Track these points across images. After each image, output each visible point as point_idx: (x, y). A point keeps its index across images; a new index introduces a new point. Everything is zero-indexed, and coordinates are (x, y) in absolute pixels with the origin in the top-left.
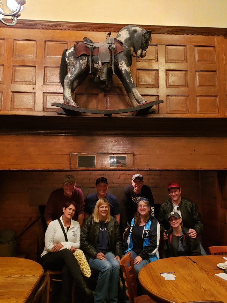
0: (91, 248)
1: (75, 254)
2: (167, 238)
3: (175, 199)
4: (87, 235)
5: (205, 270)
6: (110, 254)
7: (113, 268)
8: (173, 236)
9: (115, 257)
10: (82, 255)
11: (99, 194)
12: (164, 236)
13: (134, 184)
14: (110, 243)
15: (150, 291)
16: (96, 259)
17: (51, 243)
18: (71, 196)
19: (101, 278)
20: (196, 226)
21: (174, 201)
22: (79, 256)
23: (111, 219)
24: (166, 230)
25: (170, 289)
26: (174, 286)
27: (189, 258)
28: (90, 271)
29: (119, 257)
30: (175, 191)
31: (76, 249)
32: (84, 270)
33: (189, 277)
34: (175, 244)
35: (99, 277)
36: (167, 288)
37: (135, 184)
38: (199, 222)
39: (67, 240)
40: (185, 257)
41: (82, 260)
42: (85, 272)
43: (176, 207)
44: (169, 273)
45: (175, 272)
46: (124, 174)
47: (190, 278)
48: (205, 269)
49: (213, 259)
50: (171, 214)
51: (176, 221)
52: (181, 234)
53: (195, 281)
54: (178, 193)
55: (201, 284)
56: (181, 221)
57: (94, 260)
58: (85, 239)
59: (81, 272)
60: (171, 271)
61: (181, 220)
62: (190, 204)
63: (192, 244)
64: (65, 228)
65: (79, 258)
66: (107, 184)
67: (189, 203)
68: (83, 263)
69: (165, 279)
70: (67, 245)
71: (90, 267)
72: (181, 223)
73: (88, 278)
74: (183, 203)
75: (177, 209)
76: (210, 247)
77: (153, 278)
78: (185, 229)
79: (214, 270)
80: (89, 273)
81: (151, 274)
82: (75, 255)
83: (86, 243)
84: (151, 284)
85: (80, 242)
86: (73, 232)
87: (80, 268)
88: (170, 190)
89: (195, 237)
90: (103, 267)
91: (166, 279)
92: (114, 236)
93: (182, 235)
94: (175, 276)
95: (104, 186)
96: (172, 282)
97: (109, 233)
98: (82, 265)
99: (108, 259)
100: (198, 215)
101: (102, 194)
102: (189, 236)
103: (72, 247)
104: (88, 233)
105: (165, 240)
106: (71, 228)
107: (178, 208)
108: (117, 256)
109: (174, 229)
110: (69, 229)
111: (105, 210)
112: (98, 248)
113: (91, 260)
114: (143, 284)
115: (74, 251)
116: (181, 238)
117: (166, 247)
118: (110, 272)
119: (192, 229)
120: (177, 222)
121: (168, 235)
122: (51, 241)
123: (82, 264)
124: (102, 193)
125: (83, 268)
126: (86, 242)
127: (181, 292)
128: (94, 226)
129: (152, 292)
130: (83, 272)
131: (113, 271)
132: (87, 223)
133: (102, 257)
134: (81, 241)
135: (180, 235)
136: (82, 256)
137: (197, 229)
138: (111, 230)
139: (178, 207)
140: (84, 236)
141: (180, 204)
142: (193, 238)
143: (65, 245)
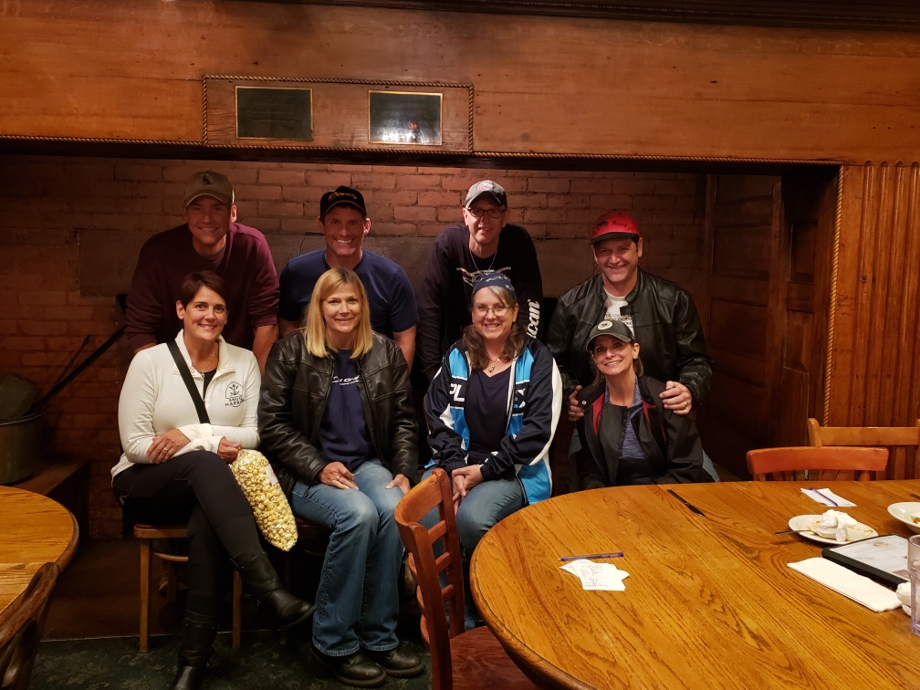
0: (300, 446)
1: (234, 467)
2: (582, 414)
3: (618, 277)
4: (283, 400)
5: (740, 545)
6: (374, 470)
7: (381, 521)
8: (605, 404)
9: (394, 478)
10: (262, 470)
11: (335, 252)
12: (572, 407)
13: (470, 220)
14: (371, 430)
15: (519, 646)
16: (320, 487)
17: (142, 431)
18: (222, 256)
19: (335, 556)
20: (688, 374)
21: (614, 284)
22: (251, 475)
23: (375, 340)
24: (579, 387)
25: (606, 638)
26: (624, 623)
27: (670, 491)
28: (293, 527)
29: (407, 480)
30: (623, 249)
31: (241, 447)
32: (269, 523)
33: (680, 577)
34: (610, 433)
35: (328, 553)
36: (592, 632)
37: (474, 220)
38: (699, 360)
39: (204, 417)
40: (653, 486)
41: (262, 491)
42: (274, 532)
43: (616, 305)
44: (596, 558)
45: (622, 555)
46: (436, 188)
47: (688, 583)
48: (740, 540)
49: (764, 498)
50: (600, 327)
51: (618, 352)
52: (635, 401)
53: (712, 596)
54: (632, 254)
55: (738, 610)
56: (636, 355)
57: (313, 490)
58: (274, 415)
59: (260, 532)
60: (607, 551)
61: (638, 349)
62: (671, 295)
63: (674, 435)
64: (195, 374)
65: (249, 483)
66: (364, 214)
67: (666, 293)
68: (266, 501)
69: (581, 586)
70: (203, 437)
71: (295, 513)
72: (634, 361)
73: (285, 551)
74: (646, 291)
75: (619, 312)
76: (751, 453)
77: (530, 582)
78: (651, 383)
79: (777, 544)
80: (288, 535)
81: (523, 560)
82: (236, 470)
83: (280, 429)
84: (521, 612)
85: (259, 426)
86: (230, 390)
87: (255, 518)
88: (599, 245)
89: (687, 411)
90: (344, 517)
91: (585, 587)
92: (387, 405)
93: (638, 403)
94: (625, 574)
95: (352, 222)
96: (613, 604)
97: (368, 395)
98: (261, 506)
99: (364, 487)
100: (695, 334)
101: (343, 251)
102: (666, 406)
103: (223, 443)
104: (288, 393)
105: (575, 419)
106: (222, 376)
107: (623, 310)
108: (399, 477)
109: (608, 384)
110: (216, 376)
111: (345, 310)
112: (326, 445)
113: (300, 490)
114: (488, 612)
115: (232, 458)
116: (633, 414)
117: (576, 446)
118: (371, 532)
119: (676, 383)
120: (622, 357)
121: (584, 403)
122: (140, 424)
123: (261, 502)
124: (343, 248)
125: (264, 518)
126: (281, 426)
127: (654, 655)
128: (310, 369)
129: (528, 652)
130: (265, 531)
131: (379, 530)
132: (281, 358)
133: (343, 479)
134: (262, 420)
135: (629, 403)
136: (261, 476)
137: (694, 382)
138: (377, 382)
139: (623, 303)
140: (272, 404)
141: (635, 294)
142: (680, 412)
143: (198, 435)
